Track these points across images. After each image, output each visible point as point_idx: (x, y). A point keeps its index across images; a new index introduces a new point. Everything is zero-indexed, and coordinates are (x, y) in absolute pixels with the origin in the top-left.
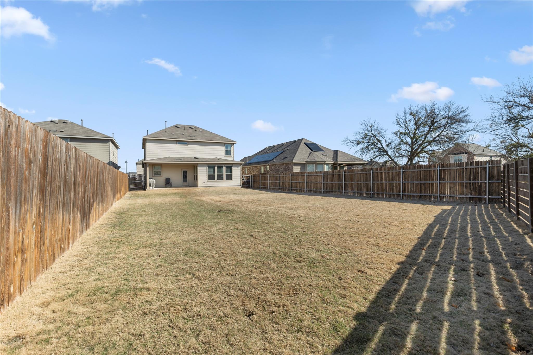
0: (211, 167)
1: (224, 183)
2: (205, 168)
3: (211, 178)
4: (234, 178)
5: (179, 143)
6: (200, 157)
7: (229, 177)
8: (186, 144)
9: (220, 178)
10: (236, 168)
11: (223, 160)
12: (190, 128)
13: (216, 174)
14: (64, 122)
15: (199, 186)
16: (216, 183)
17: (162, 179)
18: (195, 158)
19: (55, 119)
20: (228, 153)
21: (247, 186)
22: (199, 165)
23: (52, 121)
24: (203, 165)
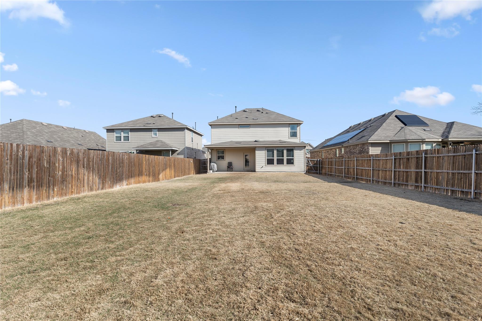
0: (270, 149)
1: (285, 168)
2: (264, 152)
3: (270, 162)
4: (296, 162)
5: (241, 127)
6: (261, 140)
7: (290, 162)
8: (248, 127)
9: (280, 162)
10: (299, 151)
11: (287, 142)
12: (258, 111)
13: (275, 158)
14: (159, 116)
15: (256, 170)
16: (275, 168)
17: (224, 163)
18: (256, 141)
19: (154, 114)
20: (294, 135)
21: (314, 171)
22: (257, 149)
23: (152, 116)
24: (261, 148)
